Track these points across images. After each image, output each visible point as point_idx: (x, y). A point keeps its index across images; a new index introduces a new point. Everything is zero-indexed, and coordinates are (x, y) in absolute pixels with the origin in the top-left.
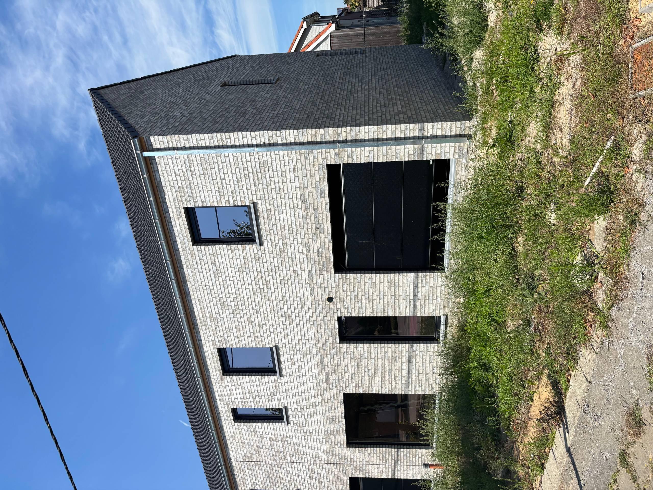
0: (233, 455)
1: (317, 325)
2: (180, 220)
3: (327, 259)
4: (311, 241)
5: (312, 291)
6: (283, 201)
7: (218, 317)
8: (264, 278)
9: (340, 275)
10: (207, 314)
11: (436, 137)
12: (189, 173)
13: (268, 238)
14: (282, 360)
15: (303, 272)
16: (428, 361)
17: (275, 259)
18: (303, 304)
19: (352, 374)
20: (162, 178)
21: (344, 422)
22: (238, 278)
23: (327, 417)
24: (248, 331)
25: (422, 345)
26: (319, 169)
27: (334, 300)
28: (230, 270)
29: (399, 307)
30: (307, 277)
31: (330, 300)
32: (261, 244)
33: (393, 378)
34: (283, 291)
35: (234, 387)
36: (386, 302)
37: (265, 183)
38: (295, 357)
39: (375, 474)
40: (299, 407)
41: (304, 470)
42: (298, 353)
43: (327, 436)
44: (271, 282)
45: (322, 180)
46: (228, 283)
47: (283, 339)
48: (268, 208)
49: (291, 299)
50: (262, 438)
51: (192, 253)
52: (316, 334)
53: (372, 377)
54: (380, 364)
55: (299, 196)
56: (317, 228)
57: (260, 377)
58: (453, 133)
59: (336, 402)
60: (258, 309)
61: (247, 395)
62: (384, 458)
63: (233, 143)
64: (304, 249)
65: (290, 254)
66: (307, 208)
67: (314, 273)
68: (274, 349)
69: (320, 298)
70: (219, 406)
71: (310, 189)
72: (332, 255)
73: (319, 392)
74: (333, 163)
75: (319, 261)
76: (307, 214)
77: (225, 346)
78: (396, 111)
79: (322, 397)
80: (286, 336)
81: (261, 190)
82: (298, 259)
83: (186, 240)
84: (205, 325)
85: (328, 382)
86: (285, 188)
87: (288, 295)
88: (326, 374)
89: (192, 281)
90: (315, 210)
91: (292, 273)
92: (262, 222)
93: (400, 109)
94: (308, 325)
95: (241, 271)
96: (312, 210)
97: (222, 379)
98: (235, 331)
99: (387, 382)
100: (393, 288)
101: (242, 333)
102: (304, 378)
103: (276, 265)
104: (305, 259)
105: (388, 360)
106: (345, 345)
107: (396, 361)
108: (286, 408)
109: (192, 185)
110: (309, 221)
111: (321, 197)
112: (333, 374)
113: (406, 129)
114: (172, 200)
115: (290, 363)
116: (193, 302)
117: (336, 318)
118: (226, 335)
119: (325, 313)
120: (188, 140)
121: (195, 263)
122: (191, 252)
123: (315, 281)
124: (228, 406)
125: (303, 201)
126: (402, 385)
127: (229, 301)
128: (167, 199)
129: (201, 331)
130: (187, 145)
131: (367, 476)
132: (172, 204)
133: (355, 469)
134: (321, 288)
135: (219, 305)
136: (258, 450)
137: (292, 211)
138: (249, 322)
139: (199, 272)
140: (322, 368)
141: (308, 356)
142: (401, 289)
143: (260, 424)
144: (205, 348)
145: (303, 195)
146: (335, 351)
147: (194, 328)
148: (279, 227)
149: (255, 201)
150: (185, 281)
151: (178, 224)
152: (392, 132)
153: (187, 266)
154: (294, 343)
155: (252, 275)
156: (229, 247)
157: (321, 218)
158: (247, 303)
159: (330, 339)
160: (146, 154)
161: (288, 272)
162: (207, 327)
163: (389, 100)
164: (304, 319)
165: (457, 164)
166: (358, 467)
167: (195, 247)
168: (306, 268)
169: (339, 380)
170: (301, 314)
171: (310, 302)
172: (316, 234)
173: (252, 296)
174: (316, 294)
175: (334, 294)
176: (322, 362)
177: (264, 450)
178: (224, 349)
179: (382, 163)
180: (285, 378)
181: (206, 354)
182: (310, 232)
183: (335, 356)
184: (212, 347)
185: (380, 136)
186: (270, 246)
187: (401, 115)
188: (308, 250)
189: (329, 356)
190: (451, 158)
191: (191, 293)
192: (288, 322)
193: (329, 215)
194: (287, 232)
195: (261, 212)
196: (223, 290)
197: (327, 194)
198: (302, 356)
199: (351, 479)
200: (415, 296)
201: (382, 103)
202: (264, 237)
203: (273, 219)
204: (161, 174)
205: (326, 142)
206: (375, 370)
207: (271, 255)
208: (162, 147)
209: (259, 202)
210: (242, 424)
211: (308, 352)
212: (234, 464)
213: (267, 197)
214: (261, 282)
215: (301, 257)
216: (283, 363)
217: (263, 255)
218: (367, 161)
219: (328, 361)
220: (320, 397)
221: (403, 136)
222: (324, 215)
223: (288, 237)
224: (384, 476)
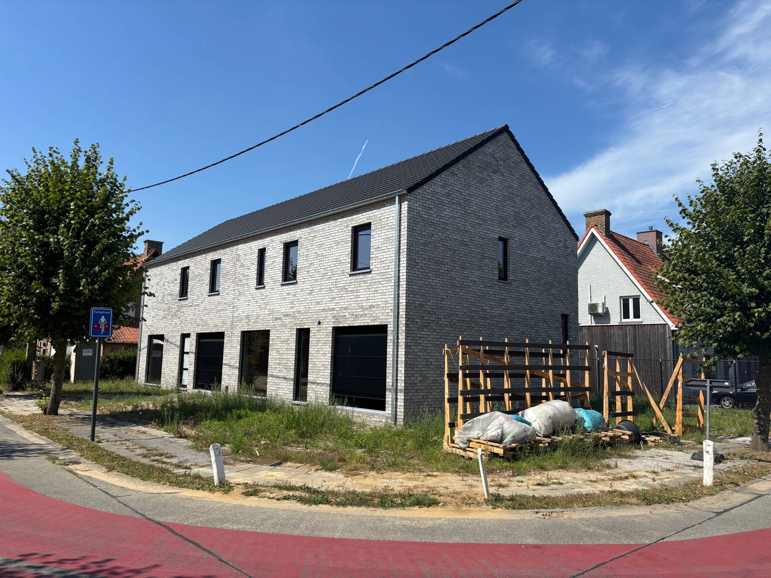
0: (240, 247)
1: (306, 313)
2: (365, 219)
3: (340, 322)
4: (350, 311)
5: (324, 310)
6: (371, 292)
7: (315, 242)
8: (332, 276)
9: (331, 331)
10: (316, 234)
11: (396, 401)
12: (388, 227)
13: (353, 281)
14: (290, 286)
15: (334, 304)
16: (284, 392)
17: (342, 285)
18: (318, 303)
19: (280, 337)
20: (386, 208)
21: (255, 329)
22: (334, 258)
23: (258, 318)
24: (306, 263)
25: (292, 388)
26: (386, 319)
27: (319, 326)
28: (338, 252)
29: (313, 372)
30: (331, 307)
31: (319, 323)
32: (350, 275)
33: (276, 366)
34: (326, 290)
35: (277, 250)
36: (316, 363)
37: (381, 280)
38: (291, 296)
39: (226, 351)
40: (264, 297)
41: (229, 298)
42: (293, 298)
43: (247, 317)
44: (330, 281)
45: (381, 320)
46: (332, 250)
47: (300, 288)
48: (369, 282)
49: (321, 295)
50: (249, 269)
51: (347, 226)
52: (302, 312)
53: (278, 351)
54: (284, 357)
55: (373, 304)
56: (356, 315)
57: (281, 270)
58: (398, 413)
59: (266, 324)
60: (317, 271)
61: (273, 260)
62: (234, 358)
63: (401, 259)
64: (346, 306)
65: (344, 295)
66: (367, 309)
67: (334, 312)
68: (295, 281)
69: (320, 316)
70: (267, 239)
71: (376, 312)
72: (342, 325)
73: (272, 312)
74: (388, 329)
75: (339, 316)
76: (364, 309)
77: (299, 245)
79: (269, 315)
80: (302, 290)
81: (377, 277)
82: (341, 301)
83: (355, 222)
84: (310, 232)
85: (277, 319)
86: (378, 295)
87: (323, 292)
88: (281, 318)
89: (334, 225)
90: (365, 315)
91: (334, 296)
92: (361, 277)
94: (307, 307)
95: (337, 260)
96: (366, 312)
97: (282, 242)
98: (306, 253)
99: (274, 362)
100: (322, 368)
101: (305, 258)
102: (280, 302)
103: (339, 285)
104: (341, 306)
105: (286, 363)
106: (295, 332)
107: (285, 368)
108: (264, 288)
109: (382, 229)
110: (360, 310)
111: (372, 320)
112: (280, 323)
113: (402, 380)
114: (375, 214)
115: (288, 292)
116: (323, 225)
117: (309, 327)
118: (304, 246)
119: (312, 319)
120: (404, 228)
121: (343, 227)
122: (348, 225)
123: (329, 312)
124: (268, 245)
125: (371, 307)
126: (273, 372)
127: (322, 250)
128: (376, 211)
129: (307, 229)
130: (402, 227)
131: (225, 345)
132: (373, 214)
133: (229, 336)
134: (325, 317)
135: (320, 243)
136: (242, 266)
137: (366, 298)
138: (311, 264)
139: (338, 230)
140: (284, 315)
141: (291, 306)
142: (322, 374)
143: (256, 268)
144: (299, 231)
145: (374, 306)
146: (293, 325)
147: (309, 224)
148: (358, 288)
149: (373, 272)
150: (334, 219)
151: (363, 217)
152: (401, 371)
153: (341, 222)
154: (298, 295)
155: (335, 268)
156: (350, 252)
157: (361, 319)
158: (320, 263)
159: (299, 322)
160: (397, 198)
161: (335, 294)
162: (309, 233)
164: (310, 304)
165: (383, 415)
166: (230, 339)
167: (351, 228)
168: (336, 306)
169: (277, 327)
170: (313, 301)
171: (318, 308)
172: (353, 315)
173: (324, 267)
174: (323, 313)
175: (322, 326)
176: (287, 315)
177: (242, 270)
178: (297, 245)
179: (386, 364)
180: (280, 288)
181: (295, 232)
182: (355, 310)
183: (289, 325)
184: (298, 236)
185: (399, 362)
186: (349, 281)
188: (346, 309)
189: (290, 320)
190: (386, 411)
191: (328, 224)
192: (309, 292)
193: (362, 324)
194: (356, 294)
195: (366, 276)
196: (328, 246)
197: (373, 324)
198: (291, 301)
199: (224, 333)
200: (318, 384)
202: (354, 278)
203: (363, 285)
204: (389, 207)
205: (398, 324)
206: (281, 354)
207: (344, 282)
208: (402, 210)
209: (371, 275)
210: (257, 255)
211: (293, 306)
212: (236, 247)
213: (374, 281)
214: (331, 274)
215: (343, 303)
216: (288, 287)
217: (344, 277)
218: (388, 353)
219: (287, 320)
220: (268, 312)
221: (399, 378)
222: (362, 321)
223: (353, 294)
224: (224, 358)
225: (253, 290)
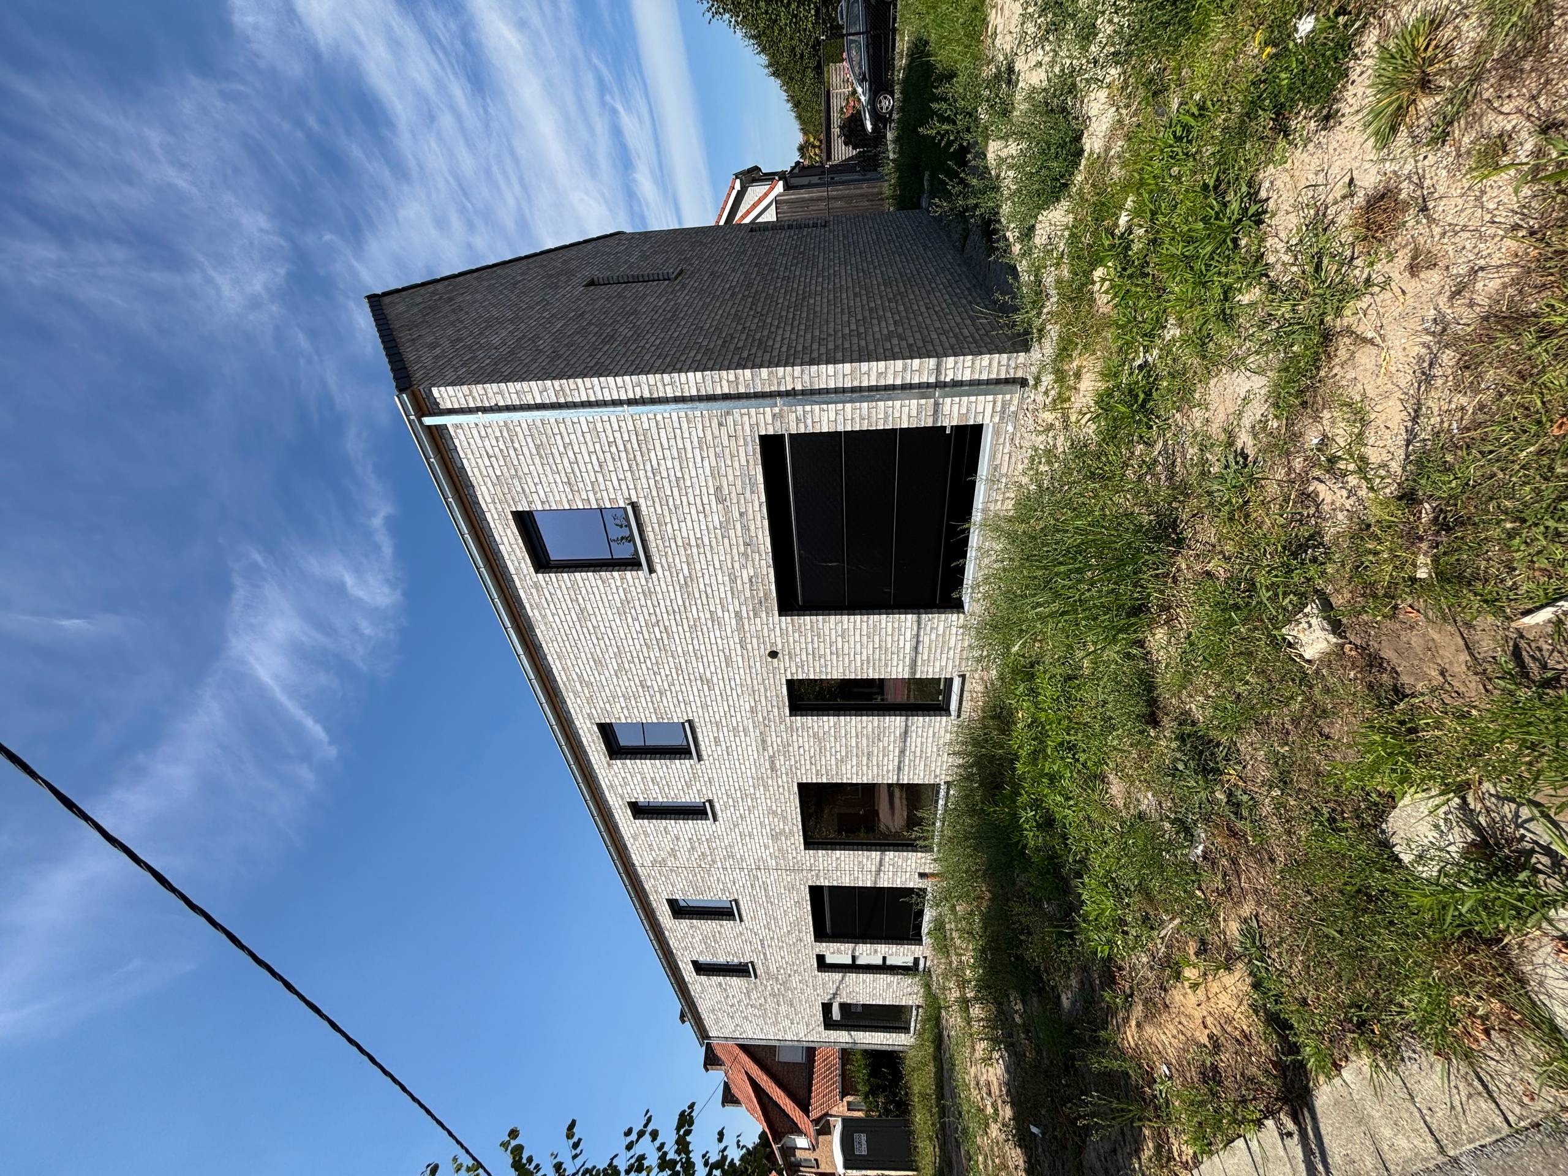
0: (636, 859)
1: (754, 691)
2: (509, 532)
3: (765, 594)
4: (737, 565)
5: (742, 643)
6: (684, 499)
7: (593, 680)
8: (661, 624)
9: (789, 618)
10: (575, 677)
11: (961, 384)
12: (512, 452)
13: (664, 560)
14: (700, 738)
15: (726, 614)
16: (930, 740)
17: (678, 594)
18: (728, 661)
19: (811, 758)
20: (465, 461)
21: (799, 819)
22: (619, 623)
23: (775, 813)
24: (643, 699)
25: (921, 718)
26: (746, 444)
27: (780, 655)
28: (603, 611)
29: (886, 665)
30: (734, 622)
31: (773, 654)
32: (652, 570)
33: (875, 763)
34: (695, 641)
35: (628, 775)
36: (864, 657)
37: (649, 468)
38: (721, 735)
39: (846, 881)
40: (730, 800)
41: (742, 878)
42: (725, 729)
43: (775, 837)
44: (674, 630)
45: (751, 462)
46: (603, 630)
47: (700, 711)
48: (659, 511)
49: (709, 654)
50: (678, 839)
51: (537, 586)
52: (753, 704)
53: (842, 761)
54: (854, 744)
55: (712, 491)
56: (746, 544)
57: (668, 762)
58: (994, 376)
59: (786, 793)
60: (656, 669)
61: (651, 784)
62: (860, 863)
63: (584, 398)
64: (727, 578)
65: (702, 587)
66: (727, 511)
67: (745, 614)
68: (687, 725)
69: (756, 652)
70: (609, 799)
71: (731, 478)
72: (773, 587)
73: (761, 781)
74: (771, 432)
75: (753, 597)
76: (728, 521)
77: (608, 721)
78: (885, 332)
79: (766, 787)
80: (705, 706)
81: (644, 480)
82: (716, 593)
83: (523, 565)
84: (573, 692)
85: (773, 768)
86: (687, 477)
87: (702, 647)
88: (770, 757)
89: (543, 628)
90: (741, 514)
91: (708, 616)
92: (650, 536)
93: (892, 328)
94: (739, 691)
95: (621, 613)
96: (736, 515)
97: (609, 765)
98: (622, 699)
99: (865, 768)
100: (877, 638)
101: (633, 702)
102: (737, 763)
103: (680, 602)
104: (729, 594)
105: (868, 738)
106: (799, 718)
107: (879, 739)
108: (710, 802)
109: (520, 473)
110: (732, 532)
111: (752, 492)
112: (782, 758)
113: (905, 369)
114: (489, 500)
115: (713, 743)
116: (549, 658)
117: (784, 682)
118: (608, 705)
119: (765, 675)
120: (501, 393)
121: (543, 600)
122: (535, 583)
123: (747, 627)
124: (622, 799)
125: (721, 500)
126: (888, 771)
127: (607, 656)
128: (480, 498)
129: (568, 700)
130: (501, 403)
131: (835, 884)
132: (491, 506)
133: (817, 875)
134: (758, 638)
135: (592, 663)
136: (673, 853)
137: (702, 516)
138: (643, 687)
139: (553, 615)
140: (764, 749)
141: (742, 734)
142: (889, 639)
143: (673, 822)
144: (577, 723)
145: (719, 489)
146: (783, 727)
147: (556, 696)
148: (680, 543)
149: (634, 499)
150: (531, 628)
151: (505, 539)
152: (879, 375)
153: (531, 606)
154: (717, 716)
155: (641, 618)
156: (597, 575)
157: (752, 528)
158: (636, 660)
159: (776, 710)
160: (428, 421)
161: (701, 614)
162: (576, 695)
163: (870, 310)
164: (733, 683)
165: (997, 432)
166: (821, 874)
167: (540, 576)
168: (731, 607)
169: (791, 766)
170: (726, 676)
171: (740, 659)
172: (745, 554)
173: (645, 650)
174: (749, 646)
175: (780, 647)
176: (764, 741)
177: (683, 856)
178: (610, 725)
179: (860, 431)
180: (707, 762)
181: (581, 732)
182: (735, 551)
183: (784, 734)
184: (588, 722)
185: (856, 384)
186: (667, 573)
187: (895, 341)
188: (733, 580)
189: (773, 734)
190: (987, 421)
191: (544, 645)
192: (706, 687)
193: (766, 523)
194: (695, 550)
195: (647, 519)
196: (595, 642)
197: (762, 487)
198: (731, 734)
199: (811, 887)
200: (913, 648)
201: (860, 317)
202: (656, 559)
203: (670, 531)
204: (462, 455)
205: (757, 396)
206: (847, 753)
207: (671, 588)
208: (456, 406)
209: (642, 501)
210: (646, 821)
211: (741, 729)
212: (639, 869)
213: (655, 493)
214: (656, 629)
215: (722, 590)
216: (702, 743)
217: (658, 588)
218: (832, 430)
219: (772, 739)
220: (761, 788)
221: (899, 382)
222: (759, 523)
223: (696, 558)
224: (860, 884)
225: (720, 827)
